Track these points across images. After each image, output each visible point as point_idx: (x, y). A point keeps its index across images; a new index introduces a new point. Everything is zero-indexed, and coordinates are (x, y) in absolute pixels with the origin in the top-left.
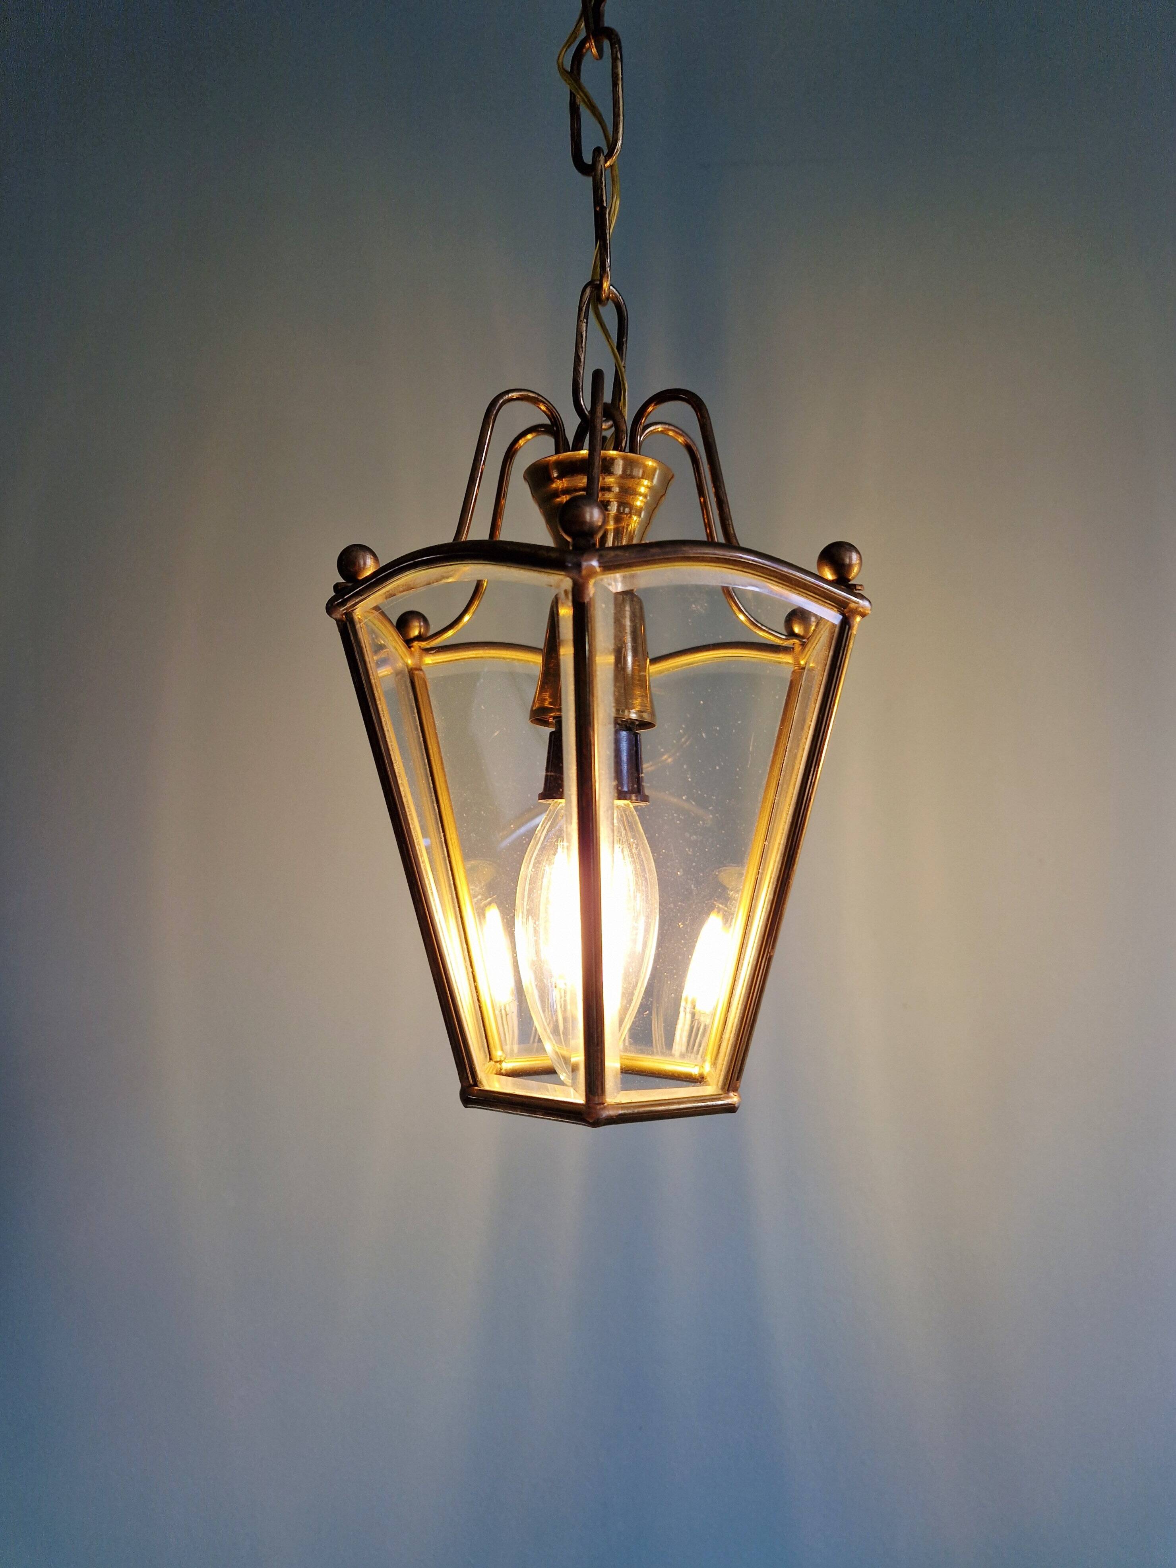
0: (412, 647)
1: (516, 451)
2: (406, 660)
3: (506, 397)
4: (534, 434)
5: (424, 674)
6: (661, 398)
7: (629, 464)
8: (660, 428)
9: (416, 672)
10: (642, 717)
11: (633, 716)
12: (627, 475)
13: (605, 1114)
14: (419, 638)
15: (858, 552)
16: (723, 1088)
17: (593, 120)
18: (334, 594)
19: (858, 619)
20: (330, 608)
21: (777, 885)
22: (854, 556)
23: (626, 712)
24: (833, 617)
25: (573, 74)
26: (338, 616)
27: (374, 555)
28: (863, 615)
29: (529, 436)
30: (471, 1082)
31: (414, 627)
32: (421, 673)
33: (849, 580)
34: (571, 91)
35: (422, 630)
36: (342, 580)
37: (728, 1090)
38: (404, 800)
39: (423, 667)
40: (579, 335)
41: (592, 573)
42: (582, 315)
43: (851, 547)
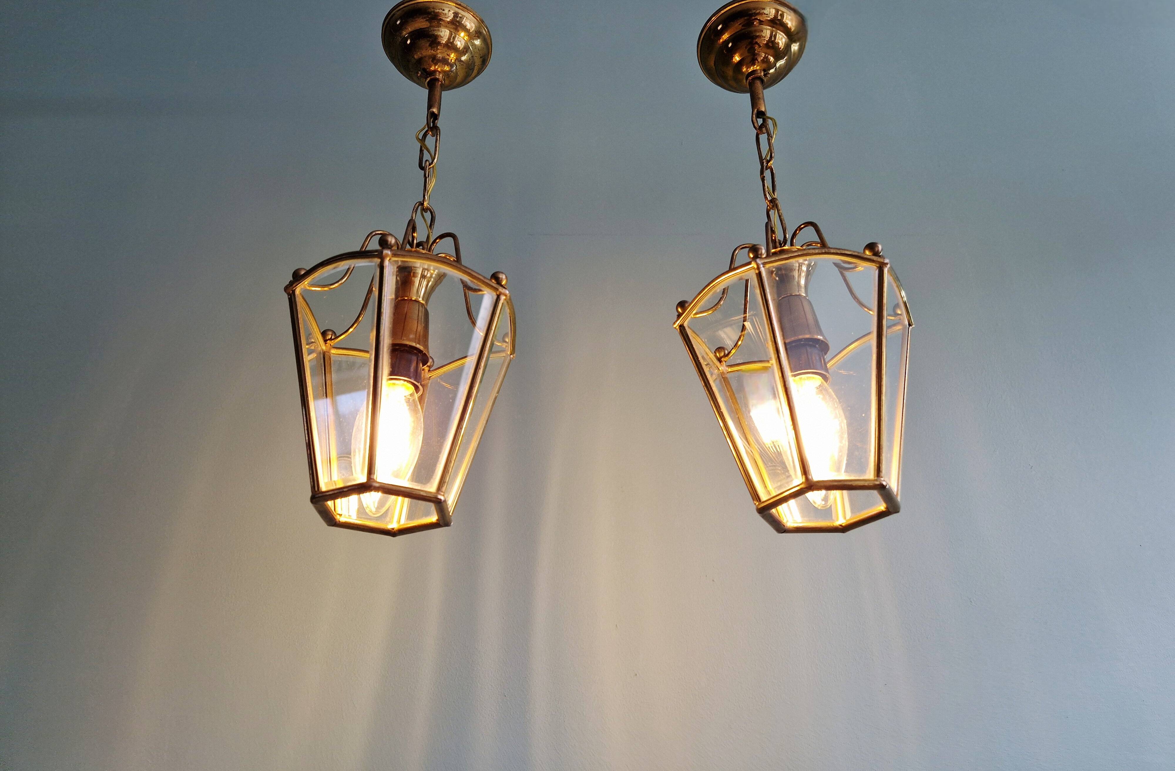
3: (377, 232)
6: (442, 237)
13: (375, 484)
17: (428, 152)
20: (286, 289)
25: (422, 141)
28: (506, 296)
31: (329, 334)
34: (421, 146)
43: (502, 274)
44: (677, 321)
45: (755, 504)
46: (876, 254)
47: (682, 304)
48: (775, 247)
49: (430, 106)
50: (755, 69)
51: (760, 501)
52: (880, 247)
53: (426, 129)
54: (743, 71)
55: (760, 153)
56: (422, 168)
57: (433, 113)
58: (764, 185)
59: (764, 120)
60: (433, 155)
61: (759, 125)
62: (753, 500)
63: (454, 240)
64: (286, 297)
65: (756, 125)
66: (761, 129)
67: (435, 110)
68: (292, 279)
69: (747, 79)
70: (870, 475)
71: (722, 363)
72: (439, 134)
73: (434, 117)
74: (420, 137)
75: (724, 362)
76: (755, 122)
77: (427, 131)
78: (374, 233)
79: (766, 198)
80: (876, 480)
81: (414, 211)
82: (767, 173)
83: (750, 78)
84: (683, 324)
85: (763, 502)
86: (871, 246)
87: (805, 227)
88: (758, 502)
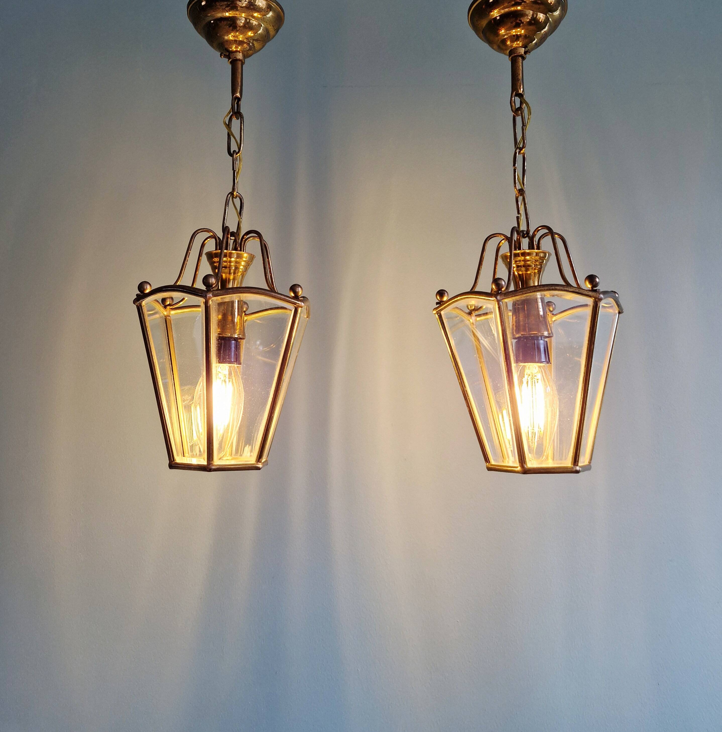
0: (167, 308)
1: (205, 244)
2: (164, 313)
4: (210, 239)
5: (170, 318)
6: (250, 232)
9: (168, 317)
10: (239, 336)
11: (236, 336)
13: (213, 467)
14: (169, 305)
15: (301, 288)
16: (256, 461)
17: (234, 141)
18: (136, 297)
19: (300, 309)
20: (135, 301)
21: (274, 393)
22: (300, 289)
23: (234, 335)
24: (292, 308)
25: (228, 126)
26: (137, 304)
27: (150, 285)
28: (302, 307)
29: (208, 239)
30: (172, 460)
31: (168, 301)
32: (169, 317)
33: (298, 296)
34: (228, 132)
35: (171, 302)
36: (139, 293)
37: (258, 462)
39: (170, 315)
40: (225, 210)
41: (210, 298)
42: (227, 204)
43: (299, 286)
44: (436, 309)
46: (594, 287)
49: (234, 91)
50: (517, 46)
51: (490, 463)
52: (597, 280)
53: (231, 113)
54: (507, 45)
55: (515, 134)
56: (231, 155)
57: (236, 97)
59: (521, 104)
60: (239, 142)
61: (516, 108)
62: (485, 460)
63: (260, 241)
64: (135, 307)
65: (513, 108)
66: (517, 111)
67: (238, 95)
69: (510, 53)
70: (568, 463)
71: (472, 315)
72: (242, 122)
73: (236, 101)
74: (227, 123)
75: (474, 314)
76: (513, 106)
77: (232, 116)
79: (515, 186)
80: (573, 468)
82: (519, 158)
83: (513, 55)
84: (440, 312)
85: (492, 465)
86: (591, 279)
87: (541, 229)
88: (488, 463)
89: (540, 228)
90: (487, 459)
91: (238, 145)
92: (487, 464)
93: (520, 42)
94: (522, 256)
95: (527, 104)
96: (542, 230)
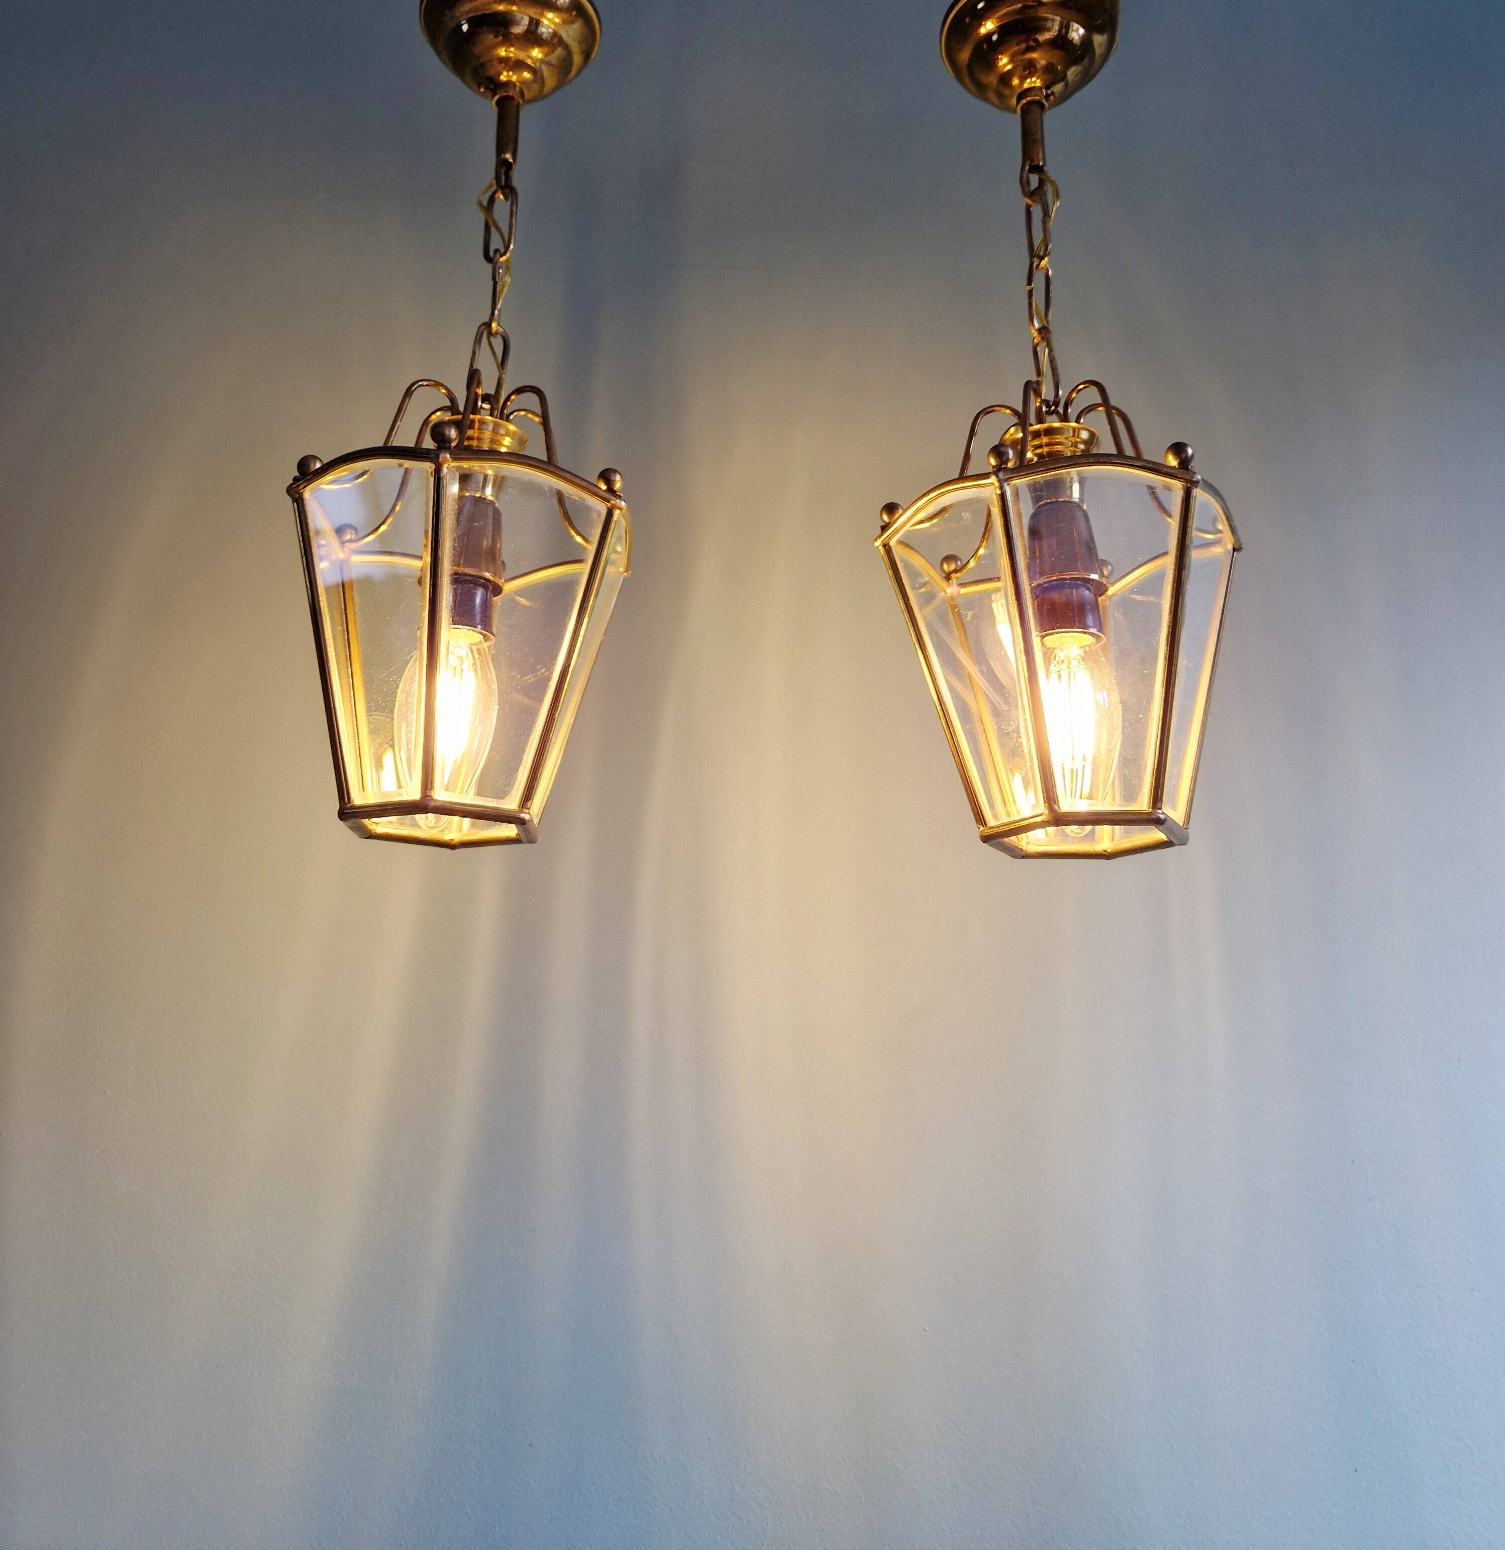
0: (344, 546)
2: (339, 555)
3: (420, 383)
4: (442, 412)
5: (350, 567)
6: (519, 391)
7: (496, 426)
8: (523, 413)
12: (495, 431)
13: (432, 804)
14: (350, 541)
15: (620, 474)
16: (518, 806)
17: (497, 233)
19: (617, 510)
20: (290, 490)
22: (618, 476)
24: (601, 507)
25: (488, 208)
26: (293, 495)
28: (621, 509)
29: (439, 413)
30: (346, 803)
31: (348, 533)
33: (614, 489)
34: (486, 218)
35: (353, 536)
37: (523, 808)
38: (322, 610)
40: (474, 352)
41: (446, 460)
42: (478, 340)
43: (615, 471)
44: (880, 536)
45: (979, 828)
46: (1185, 463)
47: (891, 508)
48: (1040, 421)
49: (500, 150)
50: (1033, 85)
51: (986, 826)
52: (1190, 451)
53: (494, 188)
54: (1013, 84)
55: (1030, 237)
56: (488, 258)
57: (506, 161)
58: (1030, 305)
59: (1041, 182)
60: (506, 237)
61: (1032, 188)
62: (977, 823)
63: (540, 400)
65: (1026, 188)
66: (1034, 195)
67: (508, 156)
68: (298, 474)
69: (1019, 98)
70: (1143, 804)
71: (950, 581)
73: (504, 168)
74: (485, 203)
75: (954, 579)
77: (495, 192)
78: (416, 386)
79: (1032, 324)
80: (1153, 814)
81: (477, 341)
83: (1024, 101)
84: (888, 543)
85: (990, 828)
86: (1178, 449)
87: (1085, 387)
88: (983, 826)
89: (1081, 387)
90: (980, 818)
91: (503, 239)
92: (982, 828)
93: (1037, 78)
94: (1046, 435)
95: (1053, 183)
96: (1086, 389)
